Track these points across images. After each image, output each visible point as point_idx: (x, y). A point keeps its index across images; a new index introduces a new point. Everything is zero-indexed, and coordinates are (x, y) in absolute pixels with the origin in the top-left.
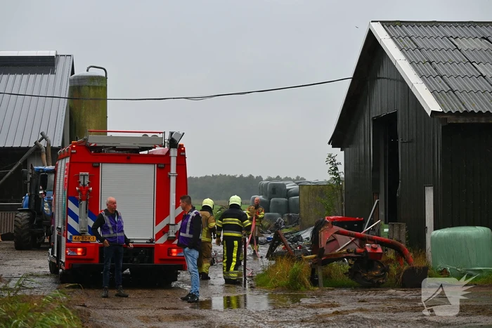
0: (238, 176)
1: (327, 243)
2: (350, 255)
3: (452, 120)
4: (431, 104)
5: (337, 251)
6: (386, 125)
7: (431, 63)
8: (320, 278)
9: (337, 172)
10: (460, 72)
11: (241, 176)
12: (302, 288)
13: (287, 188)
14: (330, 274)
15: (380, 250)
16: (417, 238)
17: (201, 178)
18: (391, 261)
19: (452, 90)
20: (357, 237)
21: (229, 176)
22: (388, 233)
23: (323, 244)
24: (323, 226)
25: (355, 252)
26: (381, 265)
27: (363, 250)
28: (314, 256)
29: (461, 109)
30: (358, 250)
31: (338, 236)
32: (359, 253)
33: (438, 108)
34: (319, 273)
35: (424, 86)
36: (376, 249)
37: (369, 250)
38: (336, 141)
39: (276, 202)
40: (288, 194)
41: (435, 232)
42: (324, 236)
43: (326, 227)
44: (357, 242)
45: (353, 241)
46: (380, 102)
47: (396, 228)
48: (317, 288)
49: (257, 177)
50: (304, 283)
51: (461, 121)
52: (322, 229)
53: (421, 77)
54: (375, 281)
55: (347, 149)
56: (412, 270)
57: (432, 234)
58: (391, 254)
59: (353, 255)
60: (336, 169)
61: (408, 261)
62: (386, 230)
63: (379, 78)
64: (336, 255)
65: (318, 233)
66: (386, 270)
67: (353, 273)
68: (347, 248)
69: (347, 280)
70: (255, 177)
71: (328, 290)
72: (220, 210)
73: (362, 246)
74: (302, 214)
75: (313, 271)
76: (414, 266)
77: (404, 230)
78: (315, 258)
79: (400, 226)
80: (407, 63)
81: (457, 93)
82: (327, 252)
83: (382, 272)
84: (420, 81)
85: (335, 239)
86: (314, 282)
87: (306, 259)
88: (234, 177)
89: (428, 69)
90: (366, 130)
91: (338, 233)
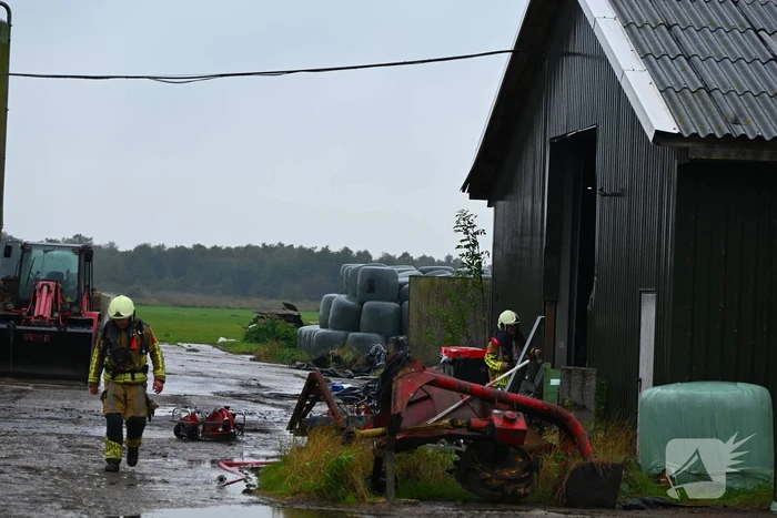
0: (319, 250)
1: (410, 404)
2: (457, 431)
3: (699, 153)
4: (657, 116)
5: (430, 422)
6: (576, 153)
7: (669, 28)
8: (390, 479)
9: (476, 252)
10: (730, 50)
11: (325, 250)
12: (350, 498)
13: (400, 280)
14: (417, 469)
15: (521, 424)
16: (620, 404)
17: (238, 248)
18: (550, 448)
19: (706, 87)
20: (474, 394)
21: (301, 248)
22: (558, 388)
23: (399, 405)
24: (403, 366)
25: (469, 426)
26: (524, 455)
27: (484, 423)
28: (379, 430)
29: (719, 129)
30: (476, 421)
31: (435, 391)
32: (478, 429)
33: (670, 126)
34: (391, 468)
35: (647, 77)
36: (512, 421)
37: (498, 423)
38: (477, 185)
39: (375, 311)
41: (658, 390)
42: (405, 387)
43: (409, 370)
44: (476, 405)
45: (465, 403)
47: (577, 378)
48: (382, 500)
49: (359, 253)
50: (353, 488)
51: (718, 155)
52: (401, 373)
53: (645, 57)
54: (509, 489)
55: (500, 203)
56: (590, 471)
57: (649, 393)
58: (553, 437)
59: (464, 432)
60: (475, 244)
61: (584, 454)
62: (555, 382)
64: (427, 429)
65: (392, 382)
66: (532, 468)
67: (462, 470)
68: (454, 416)
69: (454, 485)
70: (355, 252)
71: (405, 504)
72: (255, 321)
73: (485, 414)
75: (378, 462)
76: (594, 460)
77: (592, 383)
78: (378, 436)
79: (584, 375)
80: (618, 25)
81: (717, 94)
82: (407, 423)
83: (525, 471)
84: (639, 65)
85: (428, 397)
86: (377, 484)
87: (362, 436)
88: (310, 251)
89: (662, 40)
91: (435, 383)
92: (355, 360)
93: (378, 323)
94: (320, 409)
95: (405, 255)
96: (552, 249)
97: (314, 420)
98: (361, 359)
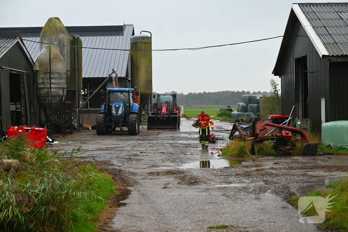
1: (260, 131)
2: (273, 137)
3: (334, 60)
4: (322, 51)
5: (266, 135)
6: (302, 62)
7: (325, 27)
8: (256, 150)
9: (276, 90)
10: (342, 32)
11: (238, 92)
12: (245, 156)
13: (257, 98)
14: (263, 148)
15: (290, 134)
16: (317, 128)
17: (215, 92)
18: (298, 140)
19: (335, 42)
20: (277, 127)
21: (231, 91)
22: (300, 124)
23: (258, 131)
24: (258, 121)
25: (276, 135)
26: (291, 142)
27: (280, 135)
28: (253, 138)
29: (340, 53)
30: (278, 134)
31: (267, 127)
32: (279, 136)
33: (326, 53)
34: (256, 148)
35: (320, 41)
36: (288, 134)
37: (284, 134)
38: (276, 72)
40: (258, 102)
41: (327, 123)
42: (259, 126)
43: (260, 122)
44: (278, 130)
45: (275, 130)
46: (298, 51)
47: (305, 121)
48: (254, 156)
50: (246, 153)
51: (339, 60)
52: (258, 123)
53: (318, 35)
54: (288, 152)
55: (282, 76)
56: (309, 146)
57: (325, 125)
58: (299, 137)
59: (275, 137)
60: (276, 88)
61: (307, 141)
62: (299, 123)
64: (265, 137)
65: (255, 125)
66: (294, 145)
67: (275, 147)
68: (272, 133)
69: (273, 151)
71: (260, 157)
72: (220, 111)
73: (280, 132)
75: (253, 146)
76: (310, 143)
77: (309, 123)
78: (253, 139)
79: (307, 120)
80: (311, 27)
81: (338, 44)
82: (260, 136)
83: (292, 147)
84: (317, 38)
85: (265, 129)
86: (253, 152)
87: (248, 140)
89: (323, 31)
91: (266, 125)
92: (247, 120)
93: (252, 110)
94: (237, 133)
95: (259, 92)
96: (297, 88)
97: (235, 136)
98: (248, 120)
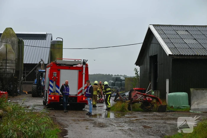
0: (105, 74)
1: (134, 97)
3: (176, 57)
4: (169, 52)
5: (137, 99)
7: (169, 39)
8: (131, 108)
9: (137, 74)
10: (178, 42)
11: (106, 74)
12: (126, 111)
13: (121, 78)
14: (135, 107)
15: (151, 99)
16: (163, 96)
18: (154, 103)
19: (175, 47)
20: (143, 95)
23: (132, 97)
24: (133, 91)
25: (143, 100)
26: (151, 104)
27: (145, 99)
29: (178, 54)
30: (144, 99)
31: (137, 95)
33: (171, 54)
34: (131, 106)
35: (166, 46)
36: (150, 99)
37: (147, 99)
38: (137, 63)
39: (117, 83)
40: (121, 80)
42: (133, 94)
44: (144, 97)
45: (142, 96)
46: (152, 51)
47: (157, 92)
48: (130, 111)
49: (111, 75)
50: (126, 110)
51: (178, 58)
54: (149, 109)
55: (141, 66)
56: (161, 106)
57: (168, 94)
58: (155, 101)
59: (142, 101)
61: (160, 103)
62: (153, 93)
63: (152, 43)
64: (137, 101)
65: (131, 93)
66: (153, 106)
67: (142, 107)
68: (141, 98)
69: (140, 109)
71: (134, 112)
73: (145, 98)
74: (126, 87)
75: (129, 106)
77: (159, 93)
78: (130, 101)
79: (158, 92)
80: (161, 38)
81: (177, 48)
82: (134, 100)
84: (165, 44)
85: (136, 96)
86: (129, 109)
87: (127, 102)
88: (104, 75)
89: (168, 41)
90: (147, 60)
91: (138, 93)
93: (118, 85)
97: (118, 100)
